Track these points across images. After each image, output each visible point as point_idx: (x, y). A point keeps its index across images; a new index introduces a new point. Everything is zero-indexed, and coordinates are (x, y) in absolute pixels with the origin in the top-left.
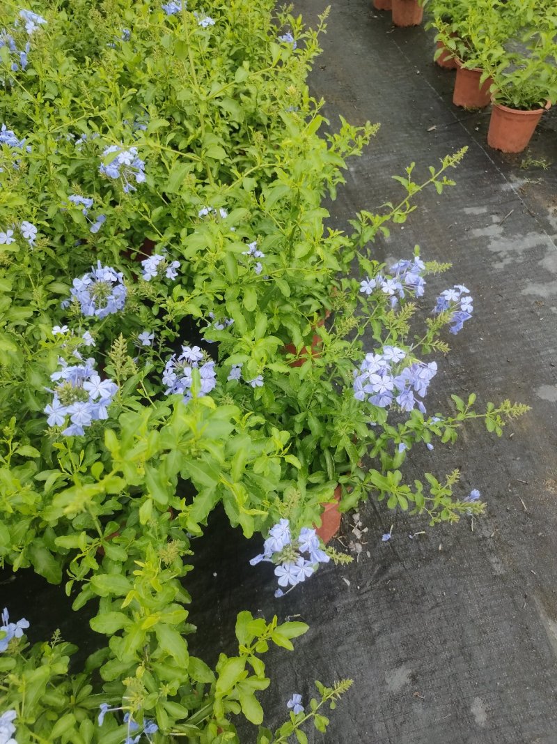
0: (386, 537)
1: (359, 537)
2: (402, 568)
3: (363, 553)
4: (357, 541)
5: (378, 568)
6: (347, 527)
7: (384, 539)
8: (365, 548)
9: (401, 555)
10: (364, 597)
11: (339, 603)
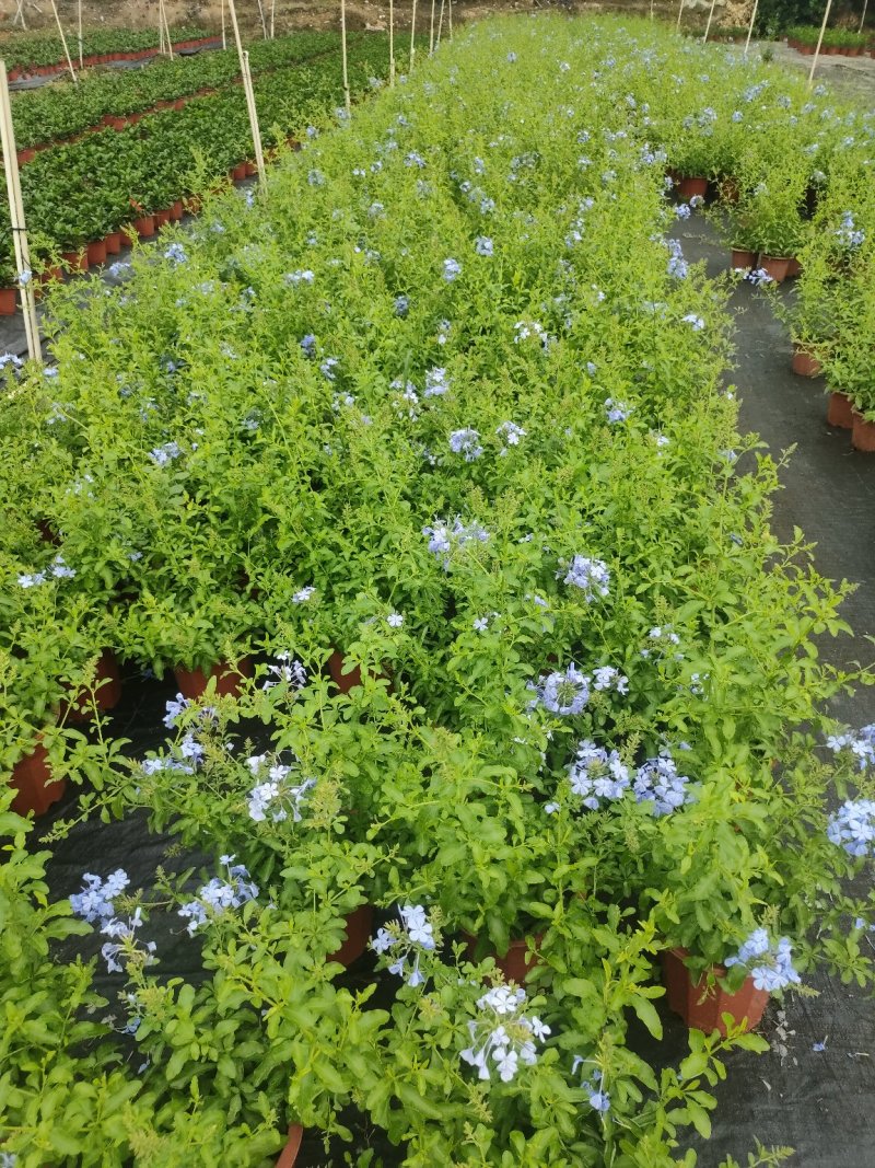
0: (817, 1048)
1: (784, 1038)
2: (837, 1089)
3: (789, 1060)
4: (781, 1042)
5: (807, 1079)
6: (769, 1023)
7: (815, 1049)
8: (792, 1053)
9: (838, 1073)
10: (789, 1108)
11: (758, 1107)
